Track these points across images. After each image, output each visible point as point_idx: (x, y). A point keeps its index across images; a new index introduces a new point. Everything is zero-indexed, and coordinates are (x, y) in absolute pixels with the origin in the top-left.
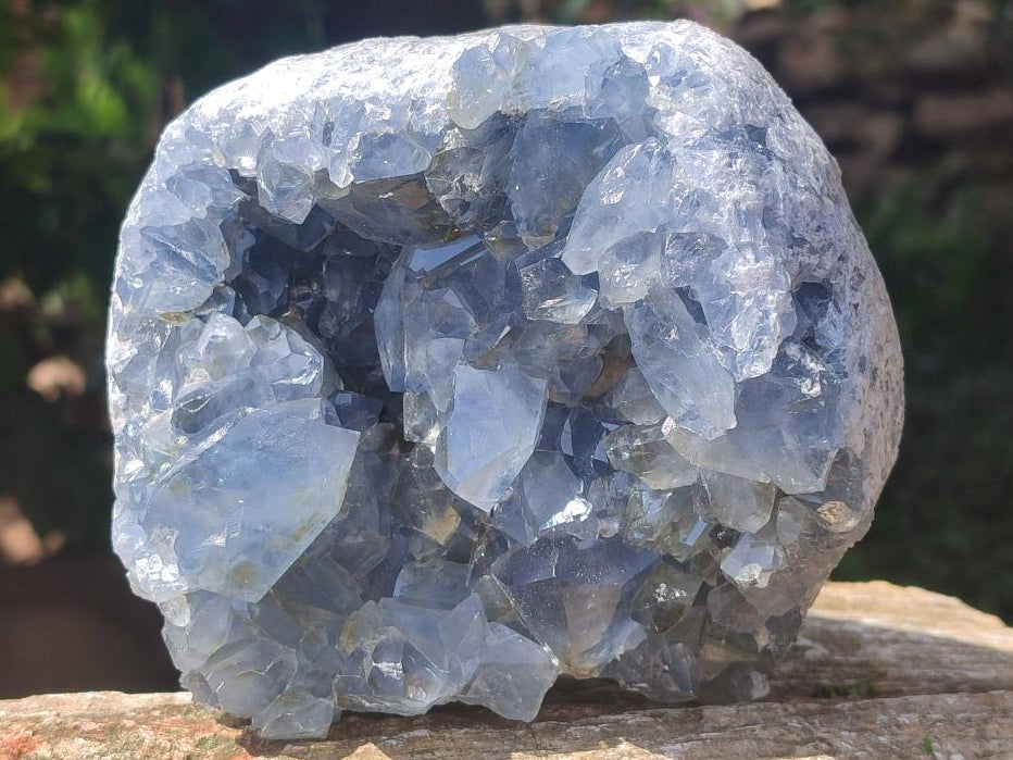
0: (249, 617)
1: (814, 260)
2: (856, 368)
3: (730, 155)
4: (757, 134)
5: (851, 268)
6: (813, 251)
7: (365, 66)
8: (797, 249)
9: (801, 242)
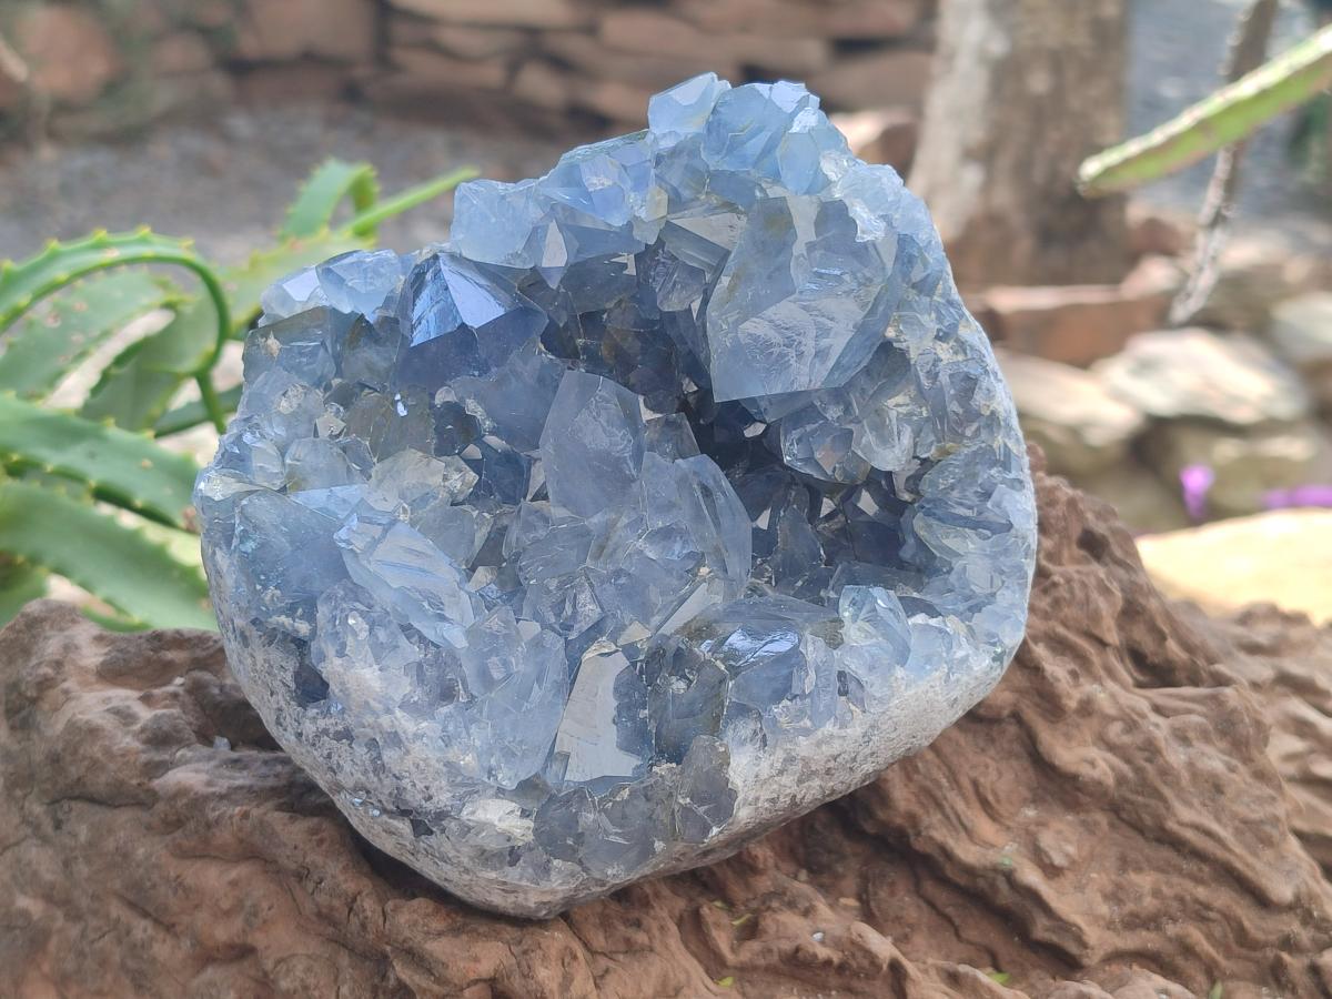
0: (764, 185)
1: (322, 723)
2: (247, 634)
3: (430, 798)
4: (421, 828)
5: (289, 729)
6: (325, 732)
7: (832, 764)
8: (340, 728)
9: (339, 736)
